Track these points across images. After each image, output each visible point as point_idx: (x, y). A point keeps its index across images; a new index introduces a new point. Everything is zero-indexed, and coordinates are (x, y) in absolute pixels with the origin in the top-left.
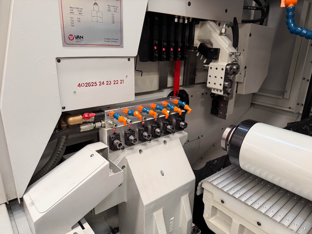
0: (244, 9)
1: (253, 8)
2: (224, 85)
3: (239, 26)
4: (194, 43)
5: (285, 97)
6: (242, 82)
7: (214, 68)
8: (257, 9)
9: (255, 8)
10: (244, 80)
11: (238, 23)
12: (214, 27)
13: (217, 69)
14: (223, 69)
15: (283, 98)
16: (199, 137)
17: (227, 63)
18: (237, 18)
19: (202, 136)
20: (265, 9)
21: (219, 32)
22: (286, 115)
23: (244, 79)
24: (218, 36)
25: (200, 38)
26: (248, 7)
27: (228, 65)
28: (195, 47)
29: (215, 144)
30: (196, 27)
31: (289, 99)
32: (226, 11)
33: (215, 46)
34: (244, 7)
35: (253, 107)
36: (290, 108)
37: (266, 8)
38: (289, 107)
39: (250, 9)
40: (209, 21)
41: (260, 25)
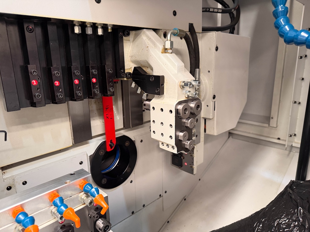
0: (203, 12)
1: (217, 10)
2: (177, 137)
3: (199, 36)
4: (126, 68)
5: (271, 125)
6: (211, 118)
7: (158, 109)
8: (223, 12)
9: (220, 11)
10: (214, 114)
11: (196, 32)
12: (153, 39)
13: (162, 110)
14: (171, 111)
15: (269, 127)
16: (160, 195)
17: (178, 99)
18: (194, 25)
19: (166, 192)
20: (235, 13)
21: (161, 47)
22: (275, 148)
23: (214, 112)
24: (161, 54)
25: (134, 59)
26: (210, 10)
27: (180, 103)
28: (127, 73)
29: (186, 198)
30: (124, 41)
31: (277, 127)
32: (175, 13)
33: (156, 73)
34: (203, 8)
35: (232, 138)
36: (279, 139)
37: (235, 11)
38: (277, 138)
39: (213, 12)
40: (145, 30)
41: (230, 33)
